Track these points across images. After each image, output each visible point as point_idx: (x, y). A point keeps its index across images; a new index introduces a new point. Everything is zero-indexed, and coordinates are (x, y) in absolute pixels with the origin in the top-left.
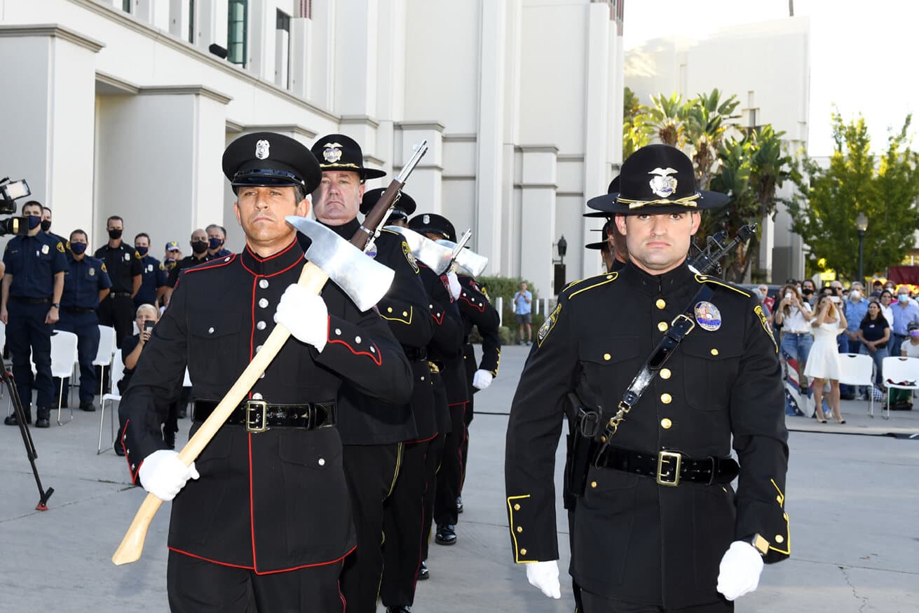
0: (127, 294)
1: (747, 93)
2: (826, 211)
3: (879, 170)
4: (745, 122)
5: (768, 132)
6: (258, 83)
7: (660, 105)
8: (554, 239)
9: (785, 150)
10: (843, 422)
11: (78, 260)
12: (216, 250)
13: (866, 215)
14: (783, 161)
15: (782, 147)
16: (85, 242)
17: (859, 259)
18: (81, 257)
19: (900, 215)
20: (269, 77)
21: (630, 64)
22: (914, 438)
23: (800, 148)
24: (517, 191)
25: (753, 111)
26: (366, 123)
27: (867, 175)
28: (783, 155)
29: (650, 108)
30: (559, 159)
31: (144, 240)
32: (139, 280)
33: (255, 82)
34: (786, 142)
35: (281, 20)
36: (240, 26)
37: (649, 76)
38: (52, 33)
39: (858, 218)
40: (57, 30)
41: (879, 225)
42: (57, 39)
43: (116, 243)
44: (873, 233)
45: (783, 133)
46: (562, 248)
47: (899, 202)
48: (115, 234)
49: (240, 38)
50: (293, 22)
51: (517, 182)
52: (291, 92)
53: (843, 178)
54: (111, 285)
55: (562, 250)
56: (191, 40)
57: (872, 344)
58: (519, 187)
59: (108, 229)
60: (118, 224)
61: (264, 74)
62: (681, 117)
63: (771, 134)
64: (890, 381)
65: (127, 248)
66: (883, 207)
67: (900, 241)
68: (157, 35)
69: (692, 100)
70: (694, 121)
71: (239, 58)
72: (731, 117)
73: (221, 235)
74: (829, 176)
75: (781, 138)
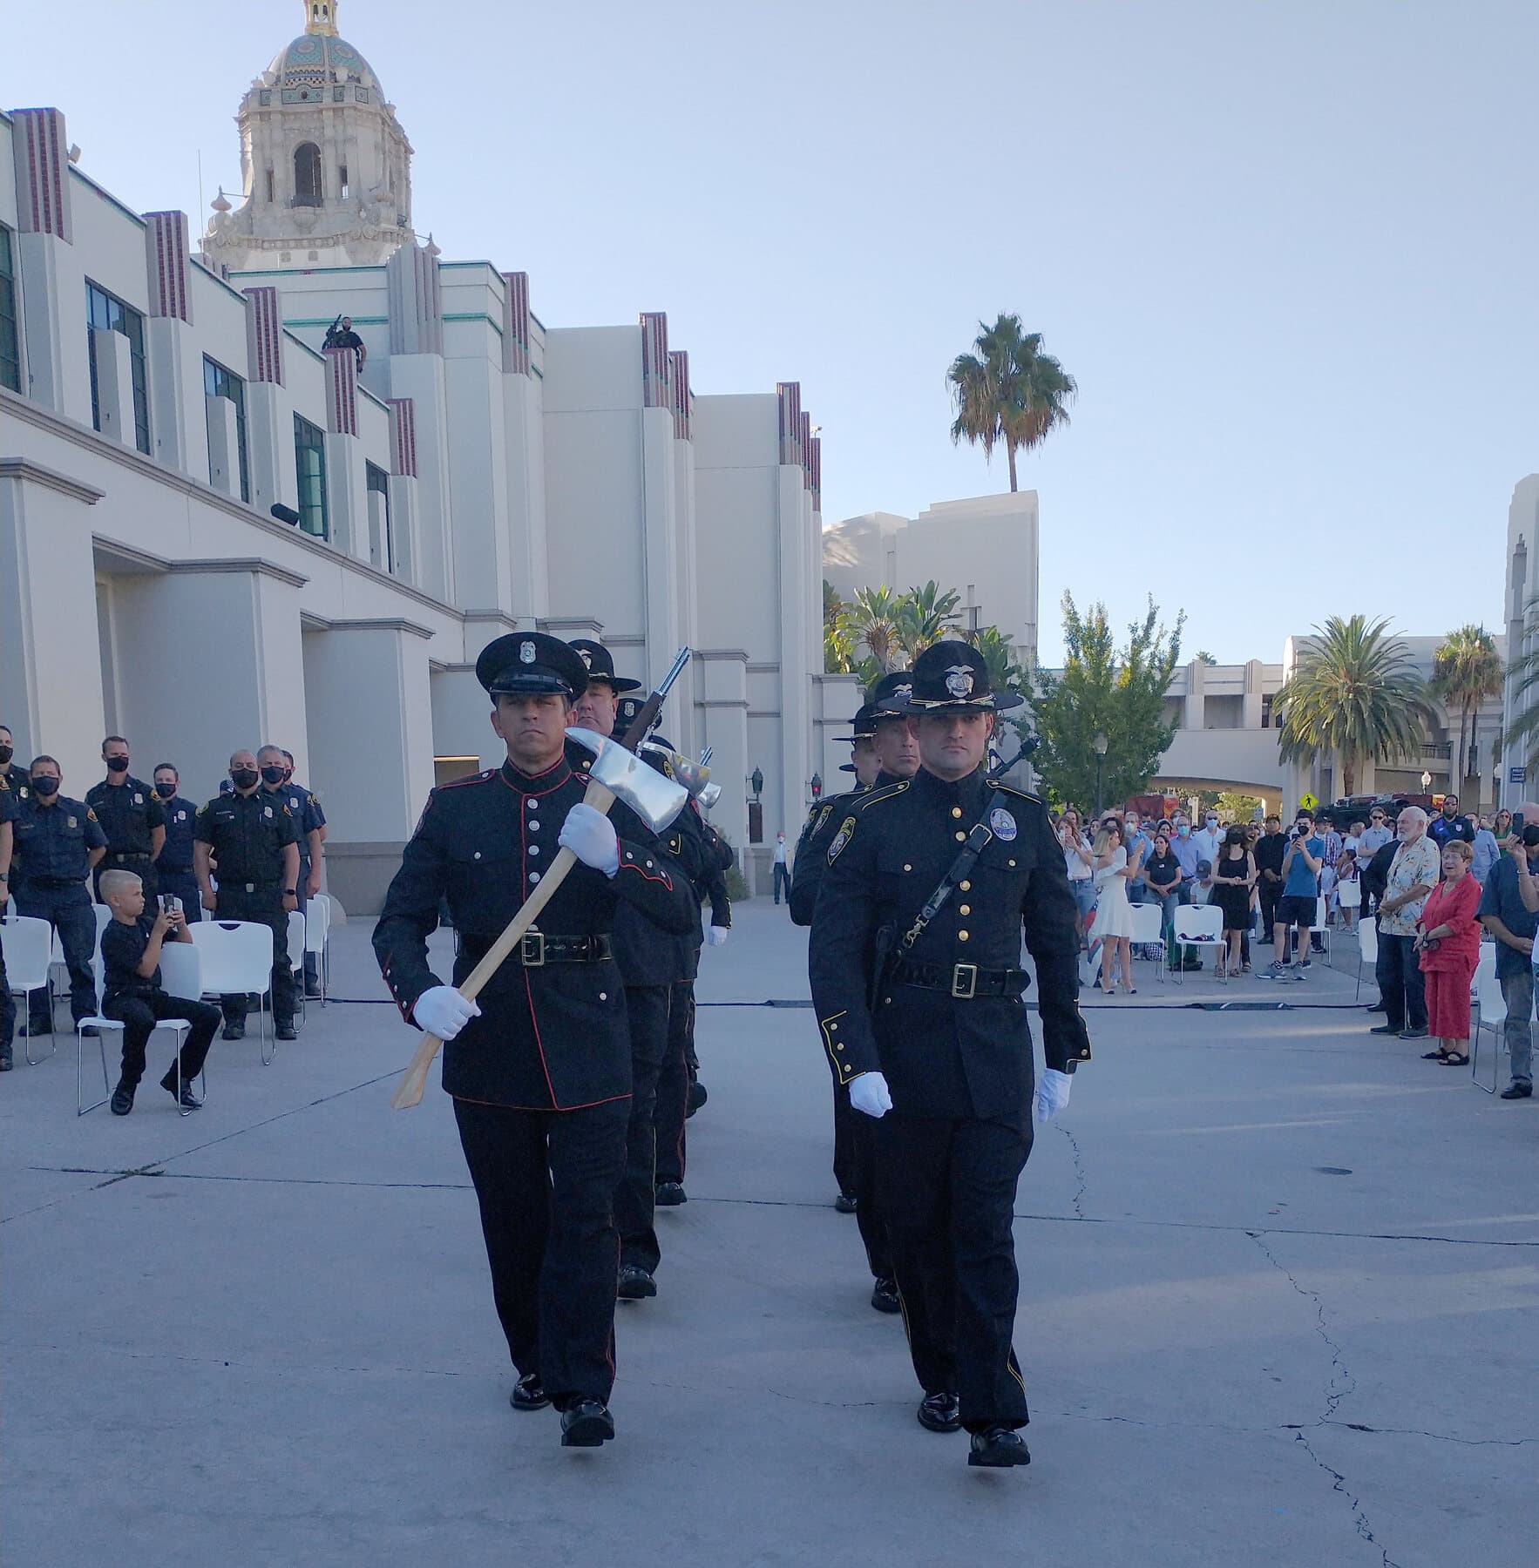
0: (143, 856)
1: (966, 588)
2: (1061, 732)
3: (1118, 681)
4: (965, 624)
5: (994, 634)
6: (346, 562)
7: (866, 600)
8: (746, 772)
9: (1014, 657)
10: (1134, 992)
11: (47, 804)
12: (277, 785)
13: (1106, 735)
14: (1012, 671)
15: (1009, 655)
16: (57, 776)
17: (1097, 791)
18: (51, 799)
19: (1143, 735)
20: (364, 556)
21: (828, 551)
22: (1225, 1009)
23: (1030, 655)
24: (699, 711)
25: (975, 610)
26: (499, 620)
27: (1107, 686)
28: (1011, 663)
29: (855, 606)
30: (750, 670)
31: (167, 774)
32: (160, 834)
33: (342, 559)
34: (1013, 649)
35: (374, 478)
36: (316, 482)
37: (850, 566)
38: (16, 473)
39: (1096, 740)
40: (22, 468)
41: (1119, 747)
42: (24, 481)
43: (119, 778)
44: (1113, 757)
45: (1010, 636)
46: (757, 783)
47: (1142, 720)
48: (117, 764)
49: (316, 499)
50: (391, 479)
51: (698, 699)
52: (396, 576)
53: (1079, 690)
54: (107, 842)
55: (757, 785)
56: (246, 498)
57: (1164, 888)
58: (700, 705)
59: (104, 756)
60: (121, 748)
61: (355, 549)
62: (892, 618)
63: (996, 638)
64: (1184, 936)
65: (139, 787)
66: (1124, 725)
67: (1143, 765)
68: (192, 488)
69: (904, 595)
70: (909, 621)
71: (319, 529)
72: (950, 617)
73: (284, 763)
74: (1063, 687)
75: (1010, 642)
